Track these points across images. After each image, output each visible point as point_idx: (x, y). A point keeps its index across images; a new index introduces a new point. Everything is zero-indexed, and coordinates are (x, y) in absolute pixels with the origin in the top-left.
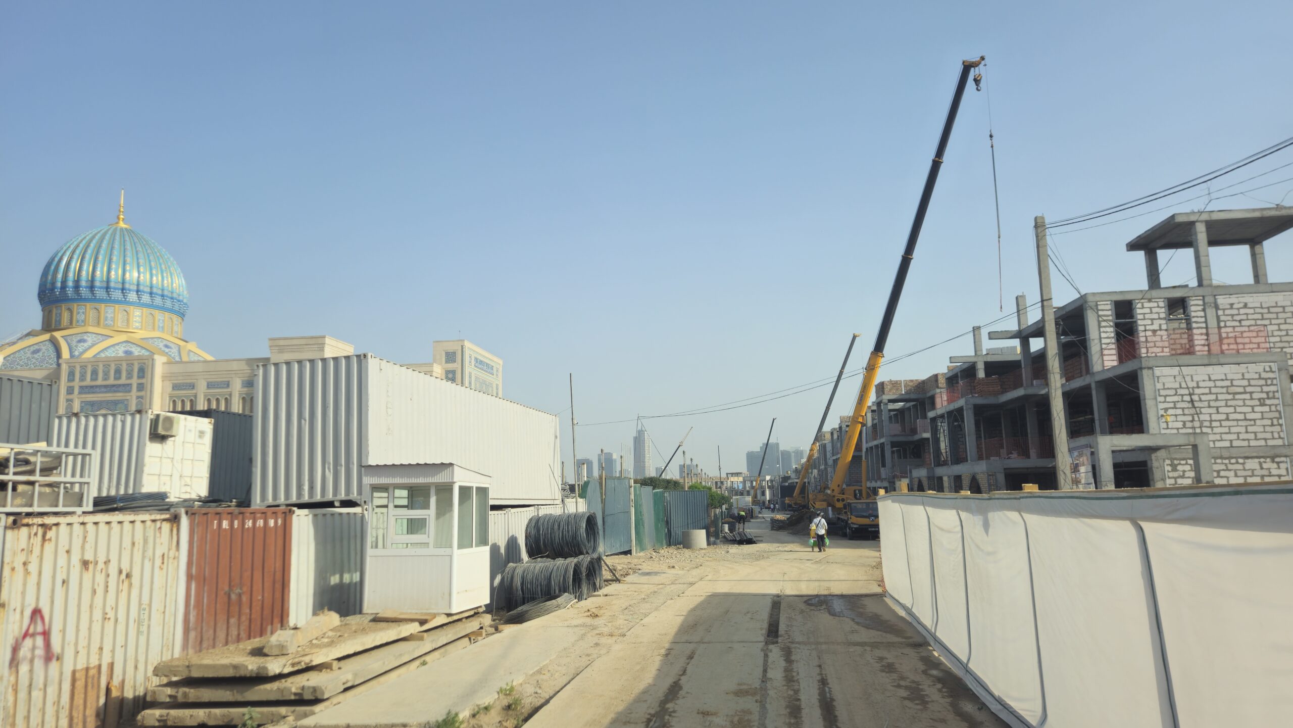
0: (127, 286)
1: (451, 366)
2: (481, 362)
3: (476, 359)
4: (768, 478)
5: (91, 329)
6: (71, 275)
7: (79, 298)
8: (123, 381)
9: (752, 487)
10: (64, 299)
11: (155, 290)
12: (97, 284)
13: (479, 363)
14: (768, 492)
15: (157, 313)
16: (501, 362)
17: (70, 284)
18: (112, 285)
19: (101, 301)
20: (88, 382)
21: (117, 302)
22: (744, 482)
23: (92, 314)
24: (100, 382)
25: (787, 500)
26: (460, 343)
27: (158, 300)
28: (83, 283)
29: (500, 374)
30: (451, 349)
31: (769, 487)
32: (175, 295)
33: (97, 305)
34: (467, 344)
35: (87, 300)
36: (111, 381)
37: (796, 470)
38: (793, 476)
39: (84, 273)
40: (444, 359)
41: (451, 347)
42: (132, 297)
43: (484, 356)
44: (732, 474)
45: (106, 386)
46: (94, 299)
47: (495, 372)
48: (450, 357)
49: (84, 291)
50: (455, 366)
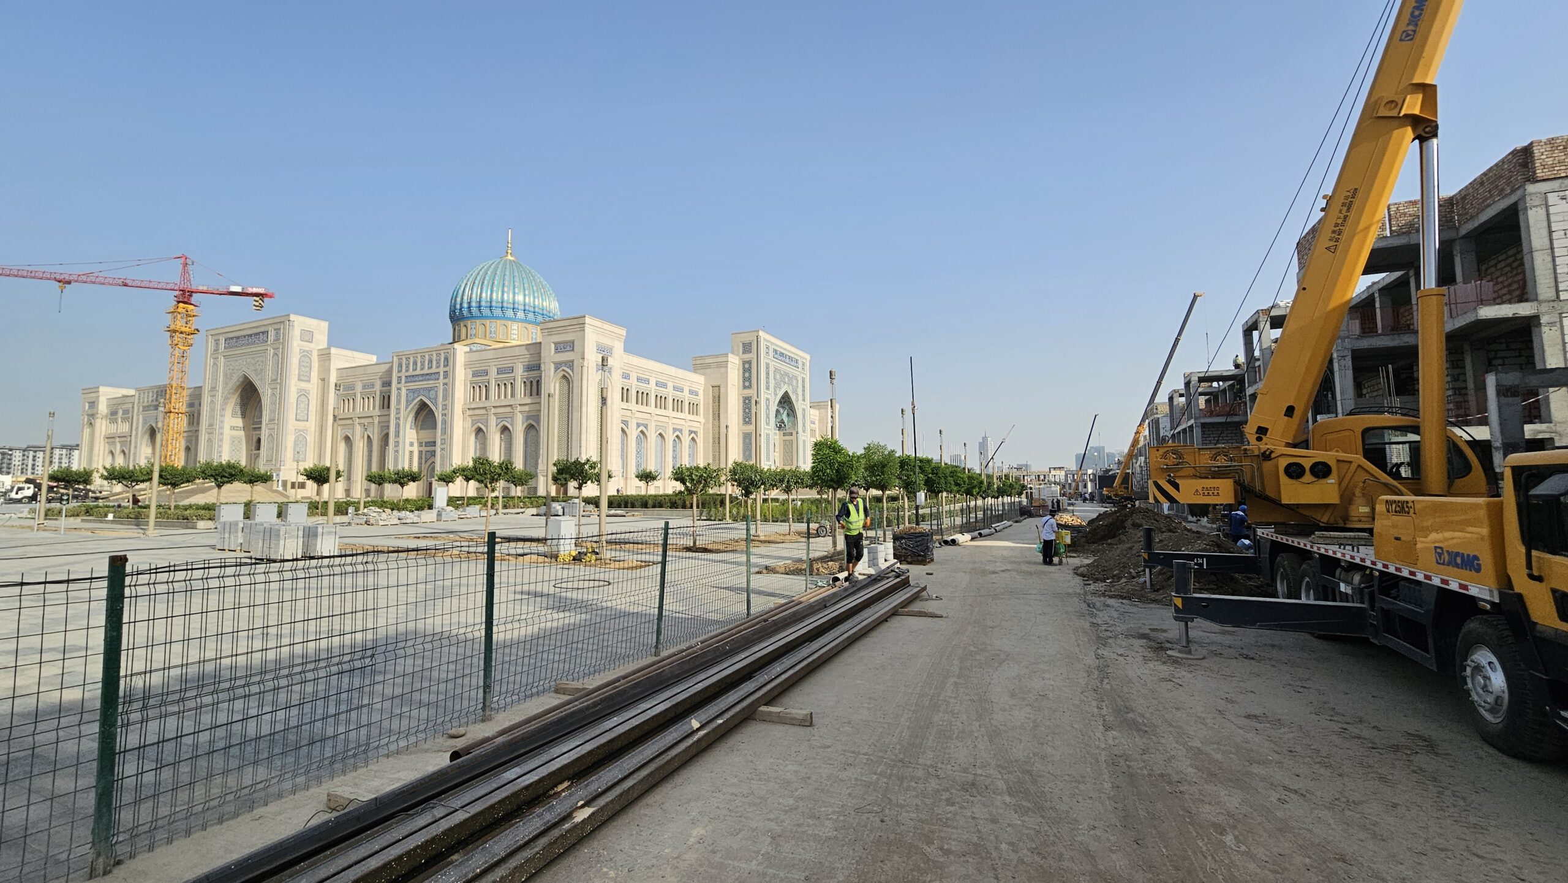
0: (505, 305)
1: (747, 357)
2: (782, 354)
3: (775, 351)
4: (1090, 471)
5: (477, 340)
6: (465, 298)
7: (472, 317)
8: (434, 370)
9: (1074, 480)
10: (462, 318)
11: (527, 308)
12: (483, 304)
13: (780, 355)
14: (1089, 485)
15: (530, 326)
16: (808, 357)
17: (465, 305)
18: (494, 304)
19: (487, 317)
20: (411, 372)
21: (497, 318)
22: (1066, 476)
23: (481, 329)
24: (418, 372)
25: (1105, 491)
26: (756, 334)
27: (531, 316)
28: (474, 304)
29: (807, 368)
30: (747, 340)
31: (1091, 480)
32: (545, 312)
33: (484, 321)
34: (761, 333)
35: (477, 317)
36: (426, 371)
37: (1119, 462)
38: (1116, 467)
39: (474, 296)
40: (741, 350)
41: (747, 338)
42: (510, 313)
43: (785, 349)
44: (1055, 469)
45: (422, 375)
46: (482, 317)
47: (800, 366)
48: (747, 348)
49: (474, 310)
50: (752, 356)
